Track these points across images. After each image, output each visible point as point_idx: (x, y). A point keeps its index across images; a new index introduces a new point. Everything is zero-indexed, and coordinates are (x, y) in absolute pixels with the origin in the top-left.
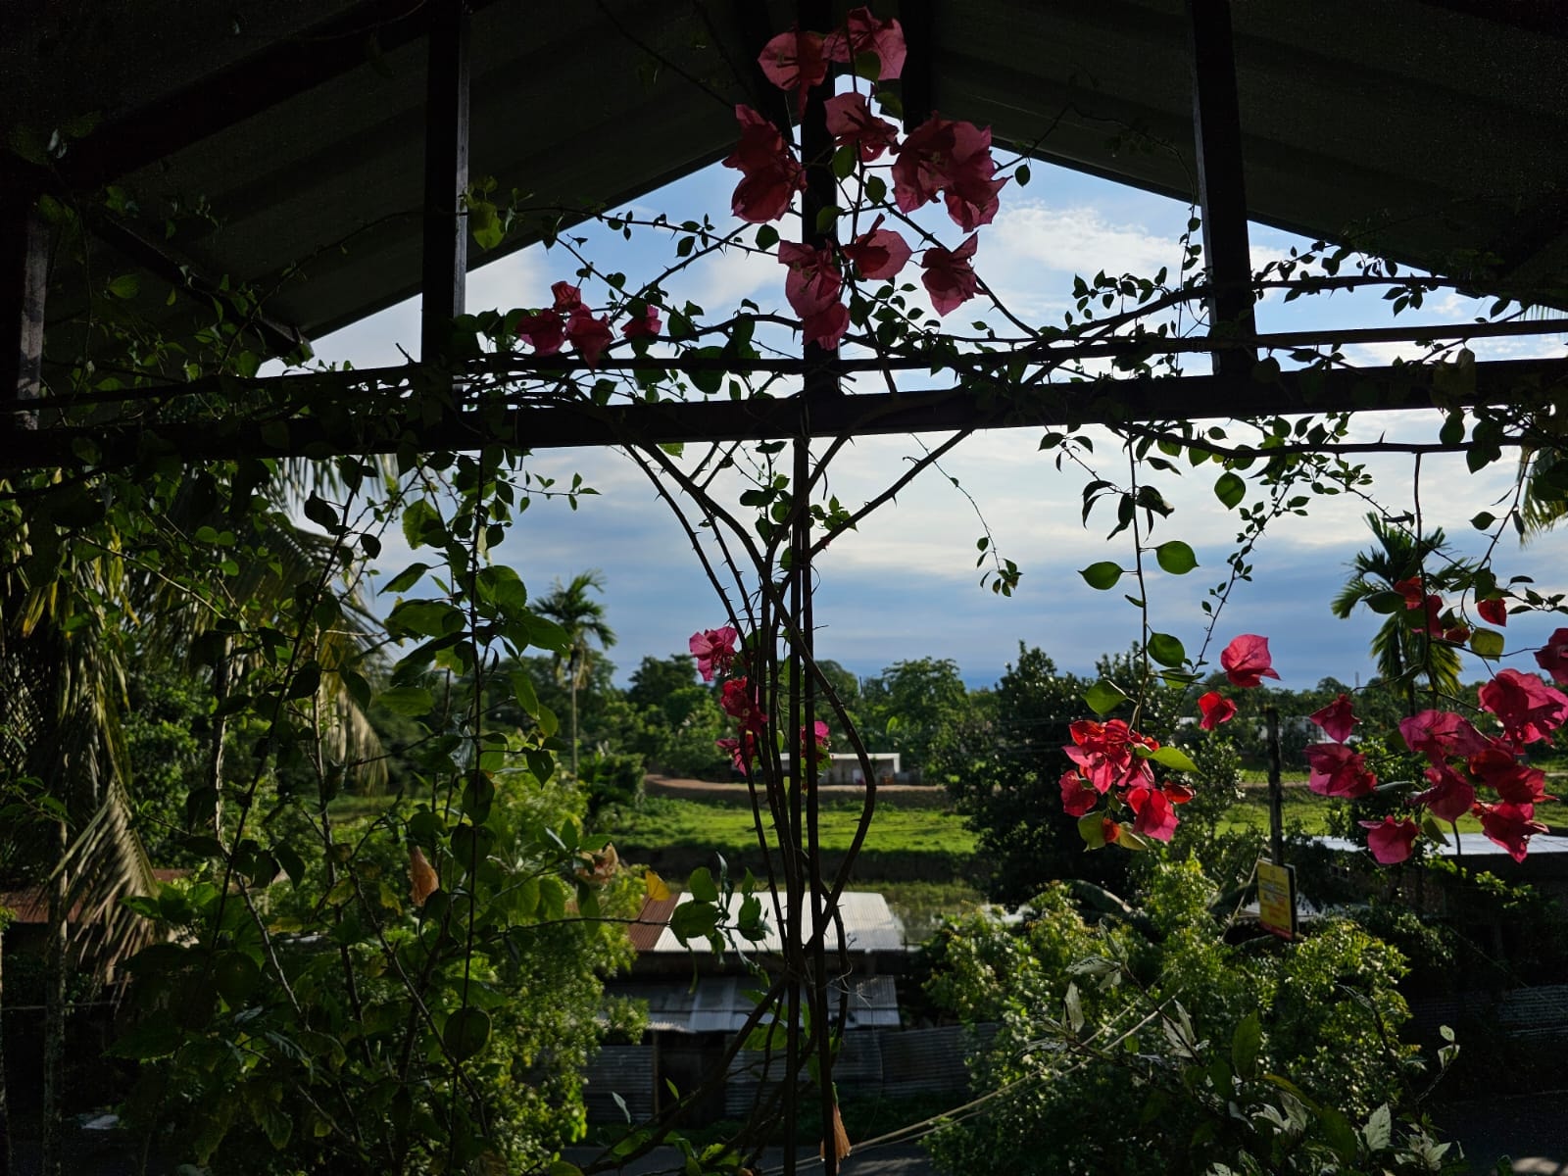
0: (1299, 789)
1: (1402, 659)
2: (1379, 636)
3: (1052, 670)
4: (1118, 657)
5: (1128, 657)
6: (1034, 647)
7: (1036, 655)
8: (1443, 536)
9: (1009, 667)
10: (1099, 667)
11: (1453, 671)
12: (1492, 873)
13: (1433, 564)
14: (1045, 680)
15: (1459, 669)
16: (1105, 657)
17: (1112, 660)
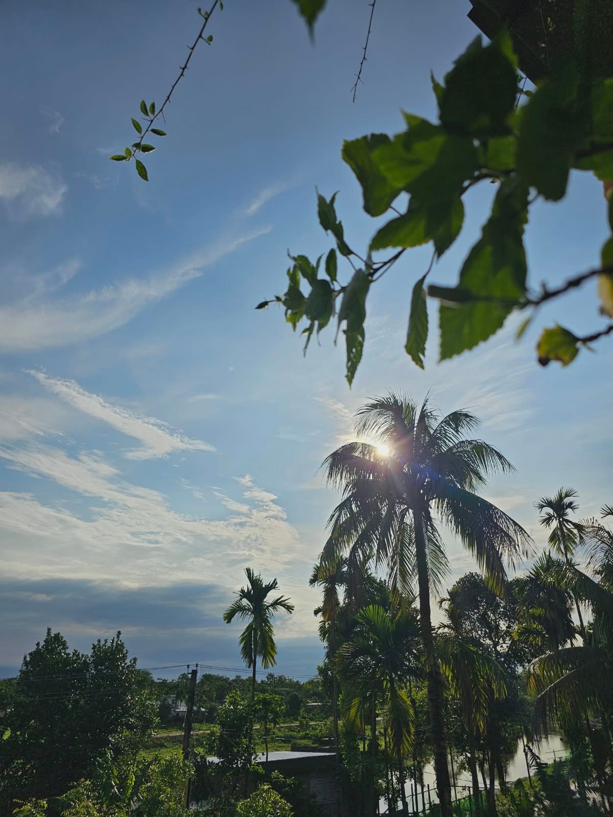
0: (166, 739)
1: (253, 646)
2: (244, 634)
3: (65, 648)
4: (106, 641)
5: (113, 640)
6: (56, 632)
7: (57, 637)
8: (276, 583)
9: (38, 644)
10: (94, 647)
11: (273, 654)
12: (279, 771)
13: (271, 597)
14: (60, 653)
15: (276, 653)
16: (99, 641)
17: (102, 642)
